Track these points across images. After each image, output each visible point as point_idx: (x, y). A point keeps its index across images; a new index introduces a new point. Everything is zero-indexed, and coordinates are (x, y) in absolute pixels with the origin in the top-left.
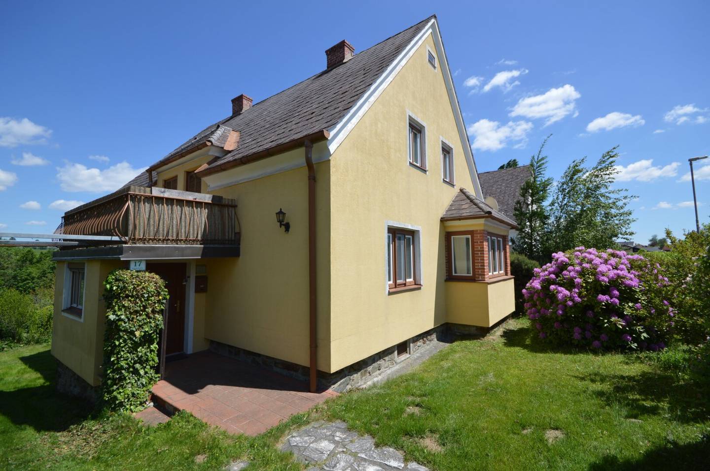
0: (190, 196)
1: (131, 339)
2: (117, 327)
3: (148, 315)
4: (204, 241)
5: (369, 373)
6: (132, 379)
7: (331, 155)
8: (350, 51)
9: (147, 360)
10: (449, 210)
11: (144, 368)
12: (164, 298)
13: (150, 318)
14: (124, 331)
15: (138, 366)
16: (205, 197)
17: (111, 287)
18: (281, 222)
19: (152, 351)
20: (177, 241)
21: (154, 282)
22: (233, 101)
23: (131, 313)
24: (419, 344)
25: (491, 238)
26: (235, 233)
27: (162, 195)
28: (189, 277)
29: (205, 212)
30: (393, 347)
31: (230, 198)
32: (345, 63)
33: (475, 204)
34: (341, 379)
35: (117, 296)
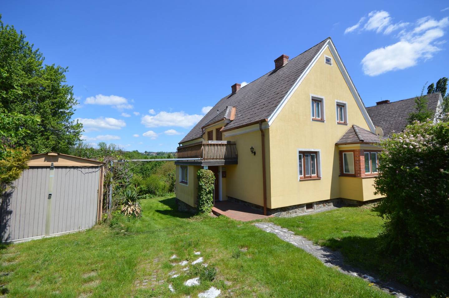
0: (220, 142)
1: (206, 192)
2: (202, 187)
3: (210, 184)
4: (225, 159)
5: (290, 213)
6: (206, 204)
7: (269, 126)
8: (286, 59)
9: (210, 199)
10: (342, 139)
11: (209, 201)
12: (214, 179)
13: (210, 185)
14: (204, 189)
15: (208, 200)
16: (225, 142)
17: (200, 175)
18: (252, 152)
19: (211, 196)
20: (217, 159)
21: (211, 173)
22: (232, 87)
23: (205, 183)
24: (320, 206)
25: (370, 153)
26: (236, 155)
27: (211, 143)
28: (220, 172)
29: (225, 147)
30: (304, 204)
31: (234, 141)
32: (284, 66)
33: (357, 135)
34: (277, 212)
35: (201, 177)
